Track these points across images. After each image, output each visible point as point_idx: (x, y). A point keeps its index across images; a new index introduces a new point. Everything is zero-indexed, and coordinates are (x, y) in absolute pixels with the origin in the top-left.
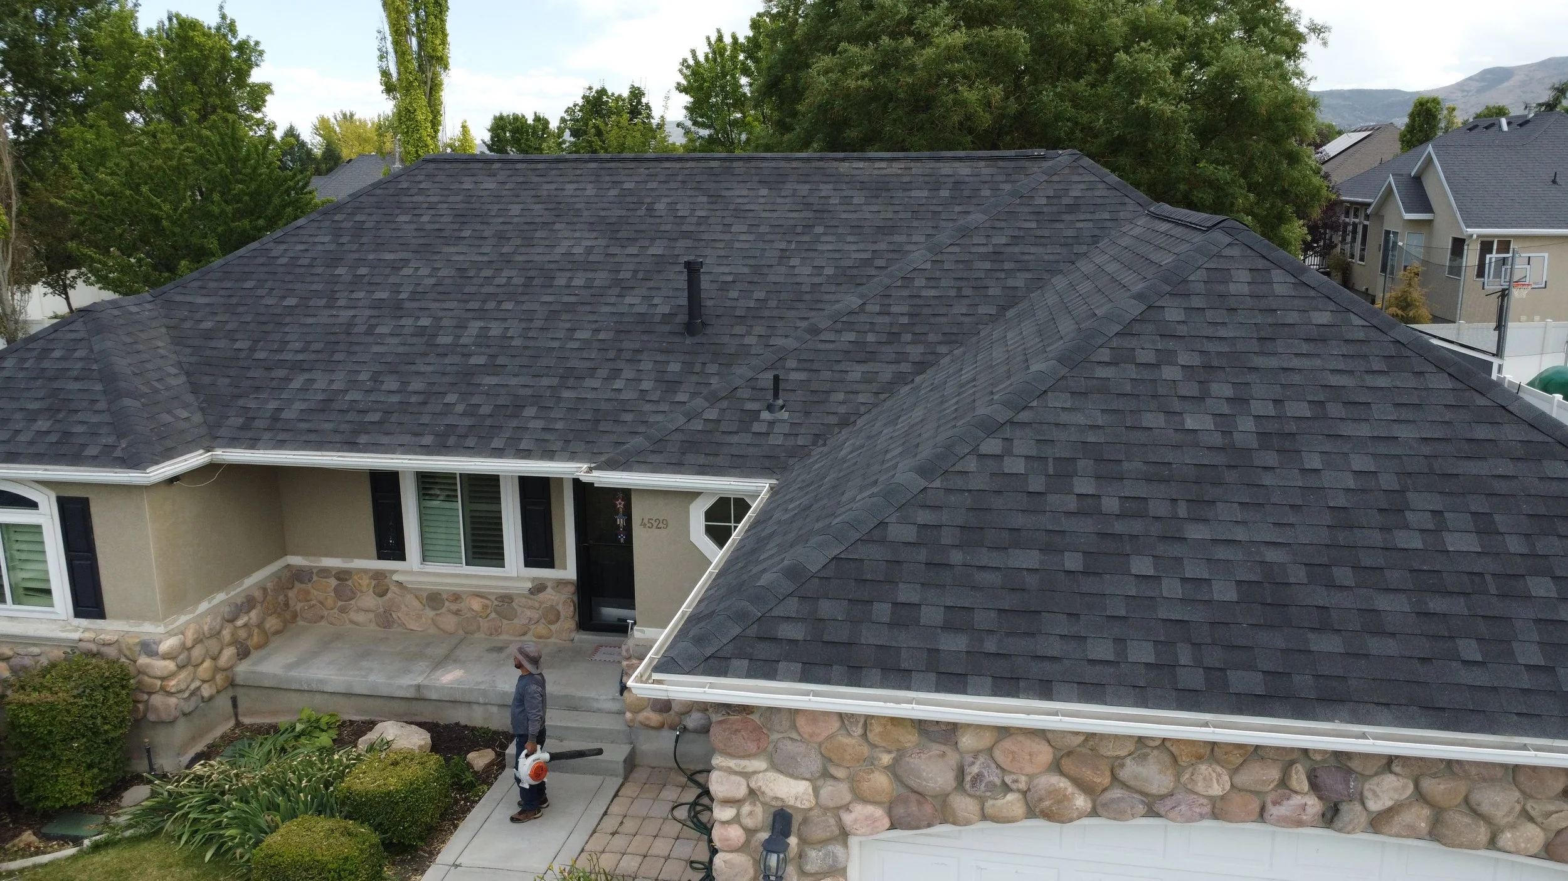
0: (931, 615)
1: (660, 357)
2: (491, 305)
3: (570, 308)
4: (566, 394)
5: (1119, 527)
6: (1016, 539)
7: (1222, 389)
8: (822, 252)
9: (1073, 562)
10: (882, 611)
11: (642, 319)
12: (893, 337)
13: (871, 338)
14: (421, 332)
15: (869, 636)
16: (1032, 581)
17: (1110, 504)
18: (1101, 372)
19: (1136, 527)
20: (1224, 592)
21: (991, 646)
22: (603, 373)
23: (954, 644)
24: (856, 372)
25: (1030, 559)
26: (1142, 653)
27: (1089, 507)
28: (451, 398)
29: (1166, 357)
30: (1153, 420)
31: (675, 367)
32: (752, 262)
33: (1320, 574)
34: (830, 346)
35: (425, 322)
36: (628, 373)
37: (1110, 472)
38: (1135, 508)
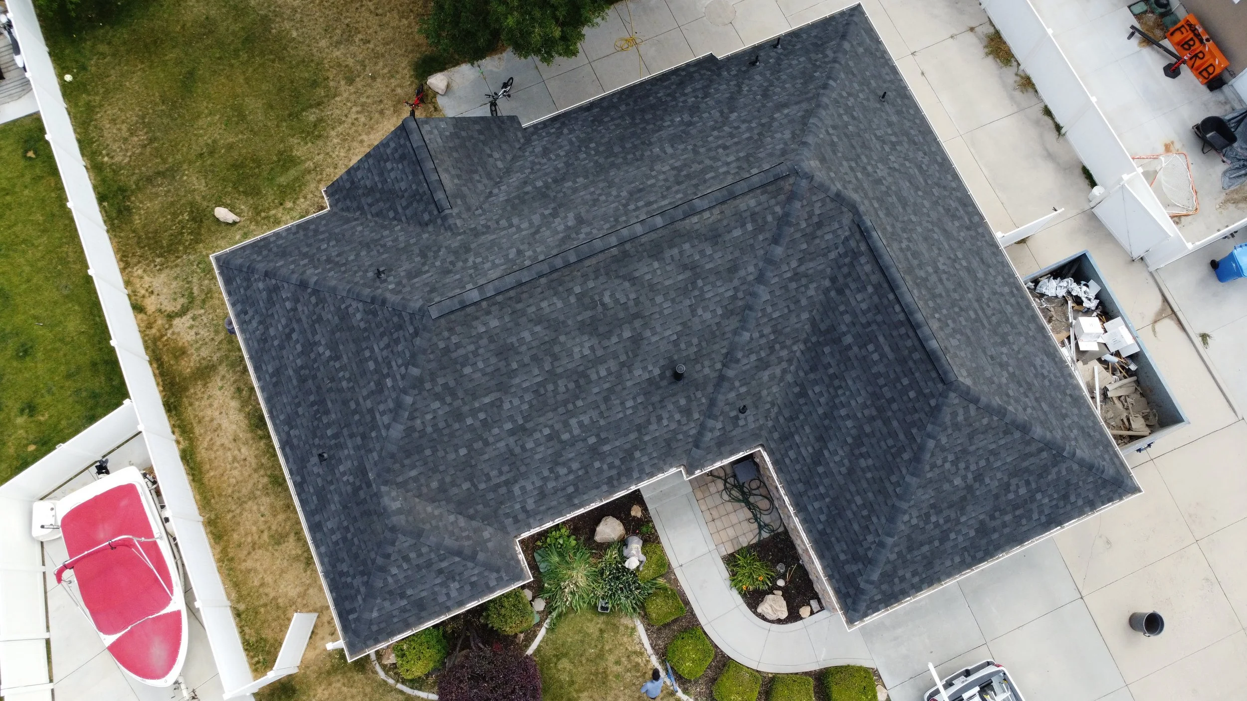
0: (908, 575)
1: (673, 400)
2: (570, 407)
3: (611, 390)
4: (647, 438)
5: (945, 528)
6: (922, 544)
7: (962, 465)
8: (709, 299)
9: (937, 543)
10: (896, 580)
11: (650, 381)
12: (772, 349)
13: (763, 354)
14: (550, 438)
15: (897, 589)
16: (928, 554)
17: (941, 521)
18: (929, 475)
19: (949, 525)
20: (972, 533)
21: (924, 576)
22: (653, 419)
23: (916, 580)
24: (765, 375)
25: (925, 549)
26: (957, 559)
27: (937, 525)
28: (597, 464)
29: (945, 460)
30: (946, 486)
31: (683, 402)
32: (679, 321)
33: (992, 517)
34: (748, 366)
35: (547, 431)
36: (665, 415)
37: (939, 512)
38: (947, 520)
